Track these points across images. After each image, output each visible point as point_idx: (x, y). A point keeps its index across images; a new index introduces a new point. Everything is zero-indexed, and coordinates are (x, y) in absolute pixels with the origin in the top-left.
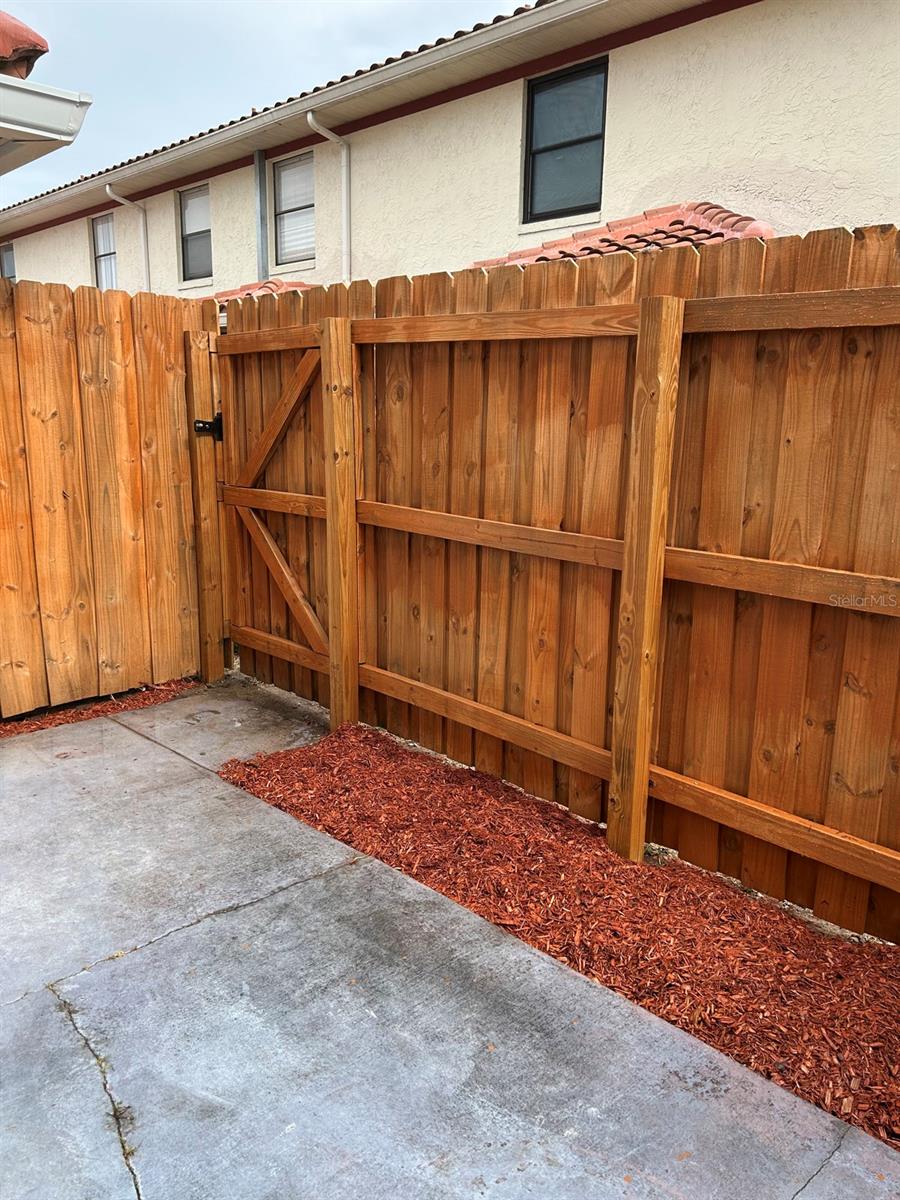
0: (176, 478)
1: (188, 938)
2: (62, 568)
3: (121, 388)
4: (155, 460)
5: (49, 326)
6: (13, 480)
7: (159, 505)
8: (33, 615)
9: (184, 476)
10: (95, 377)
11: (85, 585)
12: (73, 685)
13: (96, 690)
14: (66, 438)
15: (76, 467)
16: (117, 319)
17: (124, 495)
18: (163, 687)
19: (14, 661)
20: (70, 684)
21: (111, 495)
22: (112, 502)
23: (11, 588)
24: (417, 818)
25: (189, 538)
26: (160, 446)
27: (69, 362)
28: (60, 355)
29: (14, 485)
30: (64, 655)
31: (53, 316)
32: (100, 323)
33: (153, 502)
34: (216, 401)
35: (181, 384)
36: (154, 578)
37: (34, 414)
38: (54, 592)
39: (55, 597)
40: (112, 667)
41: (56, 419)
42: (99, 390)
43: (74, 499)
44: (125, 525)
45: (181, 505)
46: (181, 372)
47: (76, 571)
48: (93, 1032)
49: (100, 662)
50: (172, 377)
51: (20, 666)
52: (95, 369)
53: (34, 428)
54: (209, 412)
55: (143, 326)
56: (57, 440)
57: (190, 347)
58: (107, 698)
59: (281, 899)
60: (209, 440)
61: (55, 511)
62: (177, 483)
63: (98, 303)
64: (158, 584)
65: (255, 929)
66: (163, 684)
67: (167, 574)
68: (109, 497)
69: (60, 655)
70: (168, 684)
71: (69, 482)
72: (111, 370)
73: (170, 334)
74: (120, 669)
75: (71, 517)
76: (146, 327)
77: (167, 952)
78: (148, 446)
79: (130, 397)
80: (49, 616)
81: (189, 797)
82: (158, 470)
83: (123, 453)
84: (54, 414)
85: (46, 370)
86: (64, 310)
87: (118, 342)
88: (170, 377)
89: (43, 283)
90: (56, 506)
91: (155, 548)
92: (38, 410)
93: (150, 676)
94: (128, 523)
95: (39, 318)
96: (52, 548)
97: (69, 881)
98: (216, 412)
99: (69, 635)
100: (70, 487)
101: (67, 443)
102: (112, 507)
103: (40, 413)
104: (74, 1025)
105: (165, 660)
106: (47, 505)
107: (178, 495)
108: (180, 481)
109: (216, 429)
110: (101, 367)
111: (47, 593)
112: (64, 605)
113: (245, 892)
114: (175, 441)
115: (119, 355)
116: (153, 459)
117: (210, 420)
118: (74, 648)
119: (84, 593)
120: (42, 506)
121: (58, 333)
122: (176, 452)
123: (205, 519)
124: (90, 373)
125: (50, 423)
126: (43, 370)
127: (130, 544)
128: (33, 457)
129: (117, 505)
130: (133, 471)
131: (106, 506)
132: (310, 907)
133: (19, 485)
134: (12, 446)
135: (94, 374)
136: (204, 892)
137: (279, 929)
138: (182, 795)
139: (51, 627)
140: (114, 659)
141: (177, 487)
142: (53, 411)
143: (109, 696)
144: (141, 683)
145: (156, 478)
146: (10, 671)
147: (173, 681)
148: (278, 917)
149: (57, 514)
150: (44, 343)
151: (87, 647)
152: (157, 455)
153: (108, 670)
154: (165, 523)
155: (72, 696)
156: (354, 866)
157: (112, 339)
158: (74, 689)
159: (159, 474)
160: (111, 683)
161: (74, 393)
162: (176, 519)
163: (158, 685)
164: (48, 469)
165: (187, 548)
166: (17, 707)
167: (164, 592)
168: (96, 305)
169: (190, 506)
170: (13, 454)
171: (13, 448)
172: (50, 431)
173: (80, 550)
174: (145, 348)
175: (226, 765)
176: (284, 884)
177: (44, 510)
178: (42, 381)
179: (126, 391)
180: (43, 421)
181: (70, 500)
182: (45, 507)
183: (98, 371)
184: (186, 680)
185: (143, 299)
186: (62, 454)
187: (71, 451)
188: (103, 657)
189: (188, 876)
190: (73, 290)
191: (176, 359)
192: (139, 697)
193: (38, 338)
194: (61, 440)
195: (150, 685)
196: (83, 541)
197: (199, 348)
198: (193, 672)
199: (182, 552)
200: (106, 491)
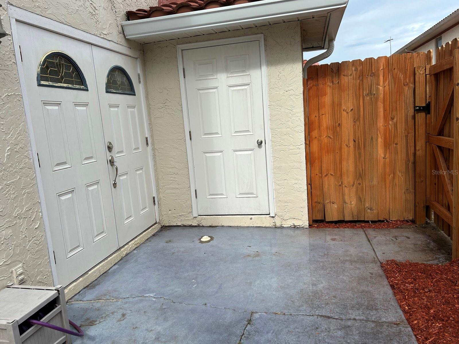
0: (406, 132)
1: (303, 320)
2: (351, 168)
3: (382, 96)
4: (396, 125)
5: (352, 76)
6: (335, 135)
7: (396, 144)
8: (340, 185)
9: (410, 131)
10: (370, 93)
11: (360, 176)
12: (354, 214)
13: (364, 218)
14: (356, 119)
15: (360, 130)
16: (382, 68)
17: (380, 140)
18: (394, 222)
19: (331, 201)
20: (353, 214)
21: (374, 140)
22: (374, 143)
23: (332, 175)
24: (454, 318)
25: (412, 159)
26: (398, 119)
27: (360, 89)
28: (356, 87)
29: (335, 137)
30: (351, 202)
31: (354, 72)
32: (373, 71)
33: (394, 142)
34: (428, 96)
35: (411, 91)
36: (392, 175)
37: (344, 110)
38: (348, 177)
39: (349, 179)
40: (371, 210)
41: (352, 111)
42: (371, 98)
43: (359, 142)
44: (380, 152)
45: (408, 144)
46: (412, 85)
47: (358, 170)
48: (247, 333)
49: (366, 207)
50: (407, 88)
51: (333, 203)
52: (370, 90)
53: (343, 116)
54: (424, 101)
55: (393, 69)
56: (352, 120)
57: (416, 74)
58: (368, 222)
59: (349, 323)
60: (423, 114)
61: (350, 147)
62: (406, 134)
63: (373, 64)
64: (394, 178)
65: (328, 329)
66: (394, 221)
67: (398, 173)
68: (373, 141)
69: (349, 202)
70: (397, 221)
71: (357, 135)
72: (378, 89)
73: (407, 70)
74: (374, 211)
75: (357, 148)
76: (394, 69)
77: (292, 320)
78: (392, 119)
79: (386, 99)
80: (345, 186)
81: (360, 269)
82: (397, 129)
83: (381, 123)
84: (352, 110)
85: (350, 93)
86: (359, 69)
87: (381, 78)
88: (406, 88)
89: (351, 61)
90: (350, 145)
91: (393, 162)
92: (346, 109)
93: (388, 216)
94: (382, 151)
95: (348, 74)
96: (348, 161)
97: (291, 282)
98: (428, 101)
99: (353, 194)
100: (357, 137)
101: (357, 120)
102: (374, 145)
103: (346, 110)
104: (245, 328)
105: (396, 210)
106: (347, 144)
107: (407, 140)
108: (408, 133)
109: (427, 109)
110: (372, 88)
111: (345, 177)
112: (352, 183)
113: (340, 314)
114: (407, 116)
115: (381, 83)
116: (394, 125)
117: (424, 105)
118: (355, 200)
119: (361, 179)
120: (345, 145)
121: (356, 78)
122: (407, 121)
123: (419, 150)
124: (367, 92)
125: (350, 114)
126: (348, 93)
127: (382, 160)
128: (343, 126)
129: (377, 144)
130: (385, 130)
131: (372, 144)
132: (357, 332)
133: (337, 137)
134: (335, 123)
135: (369, 92)
136: (326, 306)
137: (336, 334)
138: (358, 267)
139: (346, 190)
140: (372, 206)
141: (407, 136)
142: (351, 108)
143: (369, 221)
144: (384, 219)
145: (396, 133)
146: (330, 205)
147: (399, 220)
148: (340, 329)
149: (351, 148)
150: (349, 83)
151: (360, 200)
152: (397, 123)
153: (369, 211)
154: (399, 152)
155: (353, 218)
156: (395, 326)
157: (379, 77)
158: (354, 215)
159: (397, 130)
160: (370, 216)
161: (361, 101)
162: (405, 151)
163: (392, 221)
164: (348, 131)
165: (410, 163)
166: (331, 218)
167: (397, 181)
168: (372, 64)
169: (413, 144)
170: (336, 125)
171: (336, 124)
172: (350, 116)
173: (360, 161)
174: (393, 77)
175: (388, 261)
176: (357, 318)
177: (345, 146)
178: (348, 98)
179: (384, 97)
180: (347, 113)
181: (357, 142)
182: (346, 145)
183: (371, 91)
184: (407, 221)
185: (394, 57)
186: (354, 125)
187: (358, 123)
188: (367, 205)
189: (327, 297)
190: (363, 61)
191: (409, 80)
192: (383, 224)
193: (347, 82)
194: (354, 119)
195: (388, 220)
196: (361, 158)
197: (420, 73)
198: (411, 218)
199: (407, 165)
200: (372, 138)
